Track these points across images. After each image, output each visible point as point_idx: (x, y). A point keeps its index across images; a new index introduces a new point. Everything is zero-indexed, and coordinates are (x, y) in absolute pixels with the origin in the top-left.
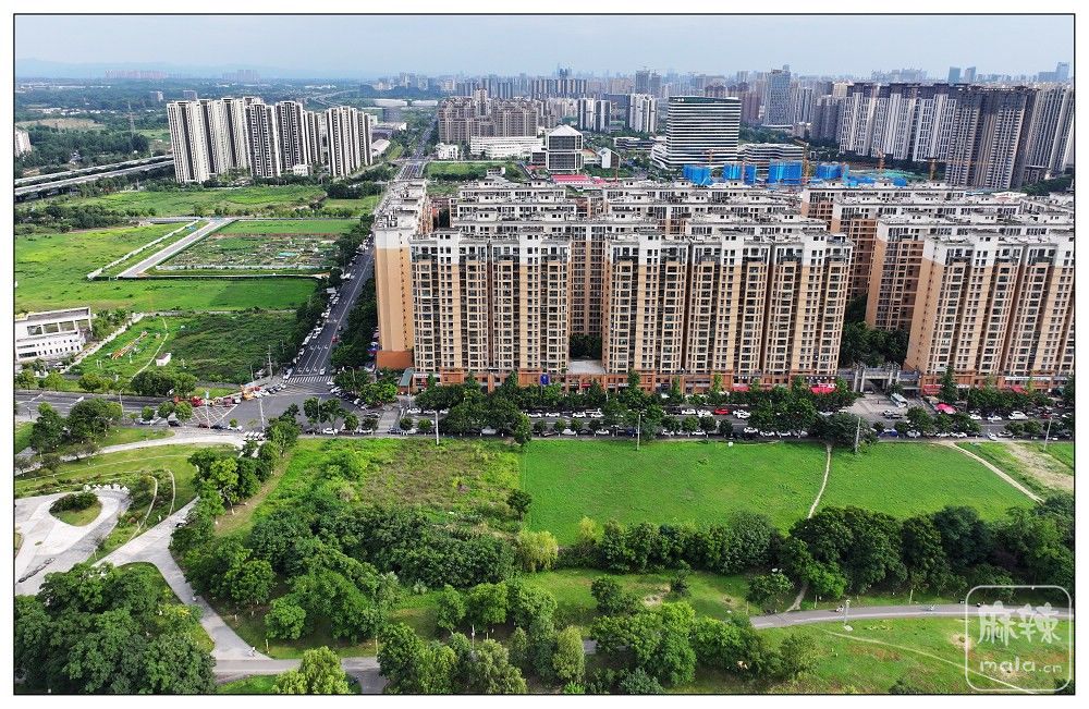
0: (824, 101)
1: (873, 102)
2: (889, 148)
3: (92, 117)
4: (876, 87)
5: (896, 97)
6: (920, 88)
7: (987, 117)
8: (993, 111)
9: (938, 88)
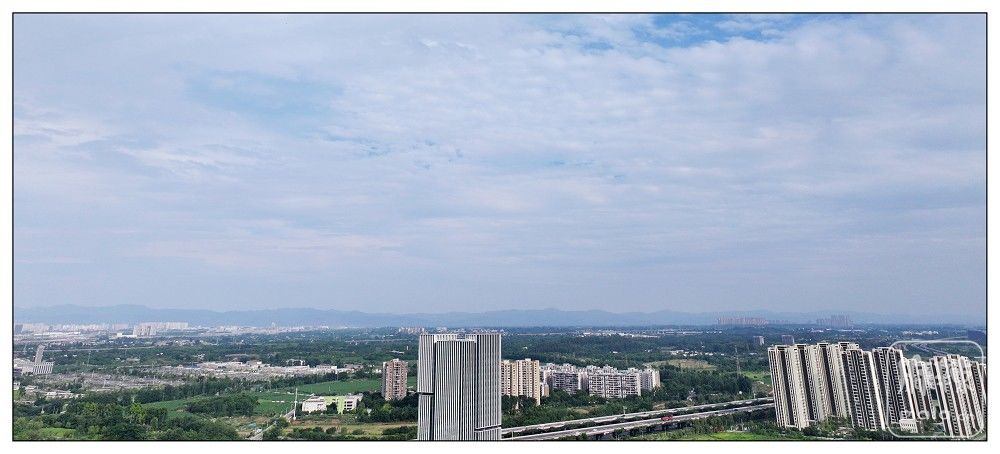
3: (706, 359)
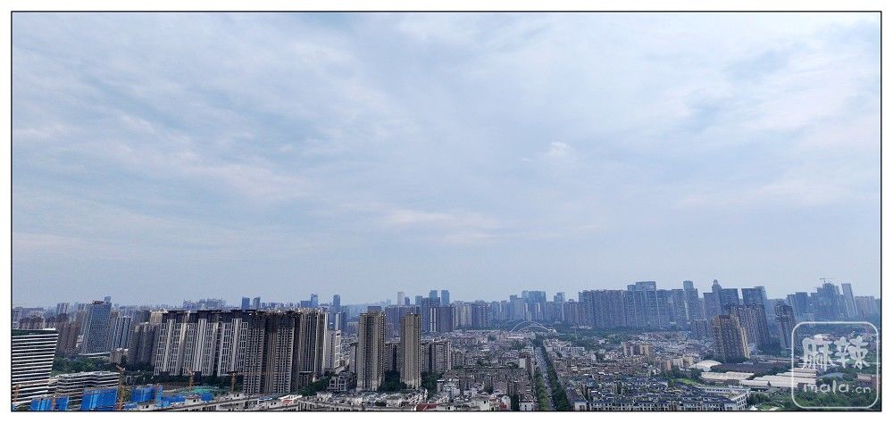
0: (141, 328)
1: (184, 326)
2: (198, 367)
4: (186, 314)
5: (202, 322)
6: (222, 314)
7: (270, 336)
8: (274, 331)
9: (234, 313)
